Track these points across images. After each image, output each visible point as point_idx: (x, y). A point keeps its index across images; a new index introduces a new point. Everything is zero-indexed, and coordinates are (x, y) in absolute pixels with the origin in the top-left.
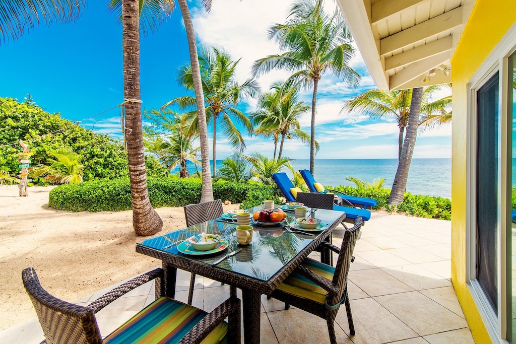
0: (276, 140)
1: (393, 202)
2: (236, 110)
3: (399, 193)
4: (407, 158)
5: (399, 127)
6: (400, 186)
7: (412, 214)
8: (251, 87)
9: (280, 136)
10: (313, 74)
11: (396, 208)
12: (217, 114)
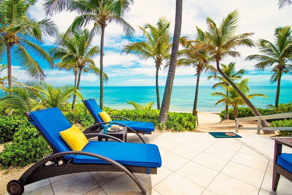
0: (76, 72)
1: (162, 121)
2: (33, 43)
3: (166, 114)
4: (170, 87)
5: (156, 67)
6: (166, 108)
7: (176, 130)
8: (48, 26)
9: (78, 70)
10: (101, 21)
11: (165, 126)
12: (11, 44)
